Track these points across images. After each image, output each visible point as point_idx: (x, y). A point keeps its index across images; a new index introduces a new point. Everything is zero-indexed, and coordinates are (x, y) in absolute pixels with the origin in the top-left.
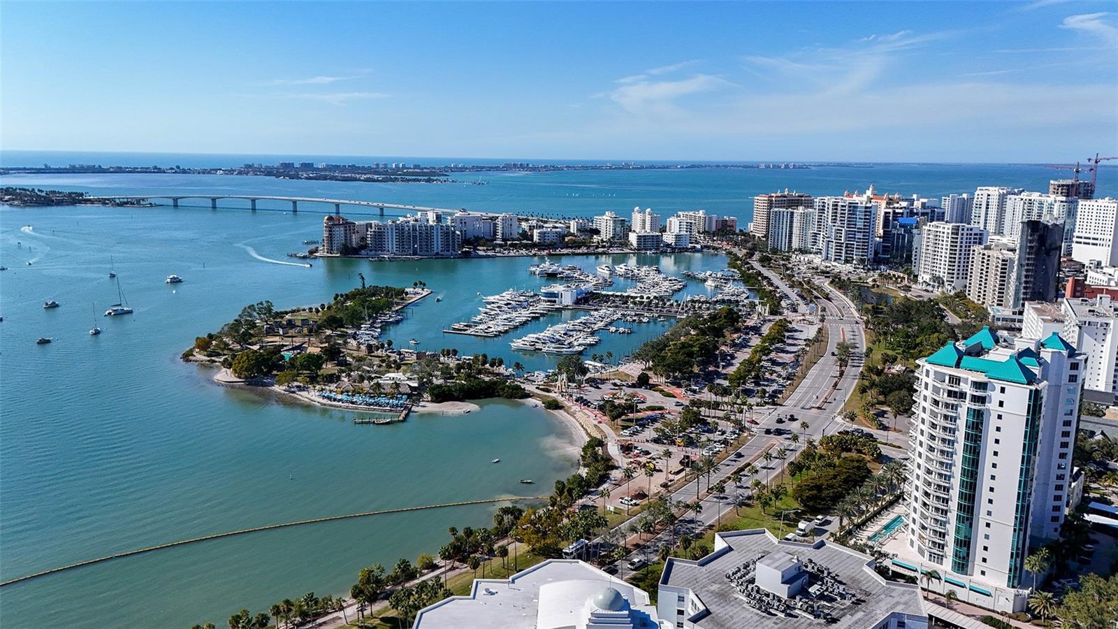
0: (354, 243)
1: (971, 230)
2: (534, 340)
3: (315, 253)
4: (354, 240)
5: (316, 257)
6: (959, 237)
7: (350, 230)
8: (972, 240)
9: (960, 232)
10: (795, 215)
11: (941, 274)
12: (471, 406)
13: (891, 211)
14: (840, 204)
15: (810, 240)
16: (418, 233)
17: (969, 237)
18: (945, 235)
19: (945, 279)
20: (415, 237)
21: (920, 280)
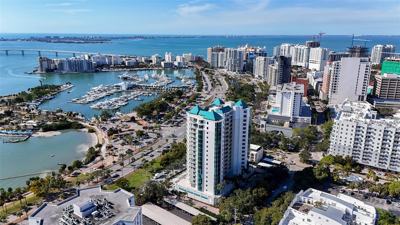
1: (270, 59)
2: (100, 105)
3: (35, 71)
5: (36, 73)
6: (266, 62)
8: (271, 63)
9: (267, 60)
10: (219, 55)
11: (261, 75)
12: (58, 133)
13: (248, 53)
14: (231, 51)
15: (224, 63)
16: (77, 63)
17: (269, 61)
18: (262, 61)
19: (262, 77)
20: (76, 65)
21: (255, 77)
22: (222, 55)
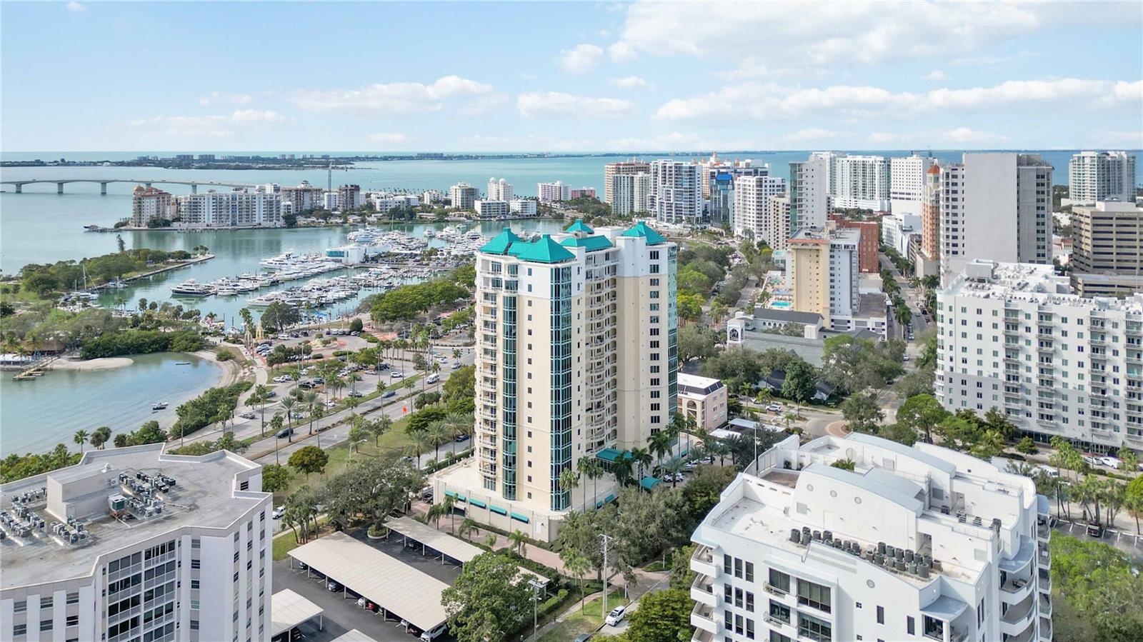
0: (168, 215)
1: (774, 181)
4: (168, 212)
5: (121, 230)
6: (763, 188)
7: (164, 201)
9: (764, 184)
10: (635, 179)
11: (751, 226)
13: (715, 170)
14: (667, 165)
15: (648, 203)
16: (237, 203)
17: (772, 188)
18: (751, 188)
19: (754, 231)
20: (234, 207)
21: (735, 234)
22: (644, 182)
